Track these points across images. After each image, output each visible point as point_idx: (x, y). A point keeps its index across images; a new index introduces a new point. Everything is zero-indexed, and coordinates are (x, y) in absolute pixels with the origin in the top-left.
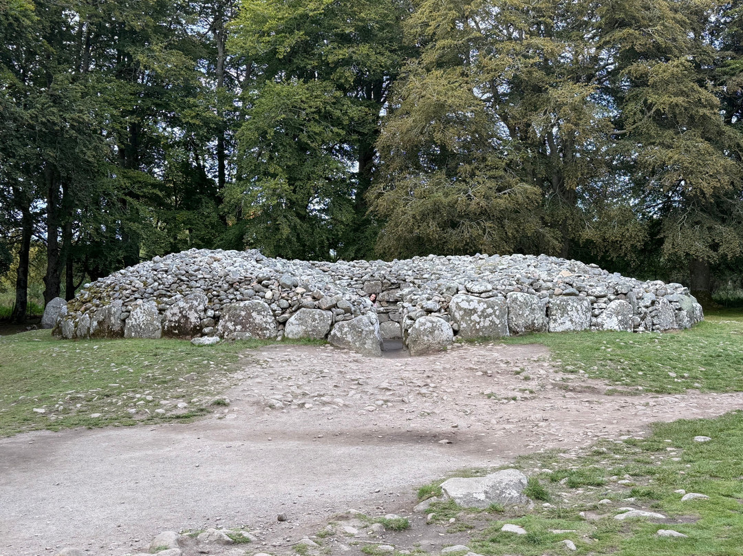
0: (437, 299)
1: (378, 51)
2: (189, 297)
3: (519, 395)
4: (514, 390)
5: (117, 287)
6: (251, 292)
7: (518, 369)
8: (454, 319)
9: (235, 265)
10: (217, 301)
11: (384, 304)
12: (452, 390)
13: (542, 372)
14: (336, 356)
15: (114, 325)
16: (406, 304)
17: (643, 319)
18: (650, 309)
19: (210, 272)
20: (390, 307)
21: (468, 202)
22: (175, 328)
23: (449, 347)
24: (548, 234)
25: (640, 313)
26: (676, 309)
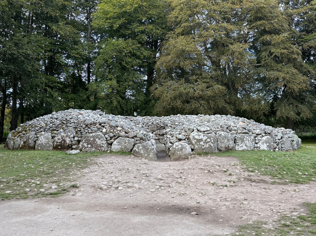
0: (184, 134)
1: (156, 28)
2: (66, 131)
3: (228, 184)
4: (225, 181)
5: (34, 126)
6: (96, 129)
7: (225, 170)
8: (192, 143)
9: (89, 117)
10: (79, 133)
11: (158, 136)
12: (194, 180)
13: (237, 171)
14: (136, 160)
15: (30, 144)
16: (168, 136)
17: (277, 145)
18: (281, 140)
19: (77, 119)
20: (160, 137)
21: (194, 92)
22: (59, 145)
23: (190, 157)
24: (228, 107)
25: (276, 142)
26: (291, 141)
